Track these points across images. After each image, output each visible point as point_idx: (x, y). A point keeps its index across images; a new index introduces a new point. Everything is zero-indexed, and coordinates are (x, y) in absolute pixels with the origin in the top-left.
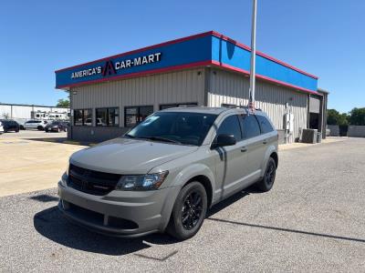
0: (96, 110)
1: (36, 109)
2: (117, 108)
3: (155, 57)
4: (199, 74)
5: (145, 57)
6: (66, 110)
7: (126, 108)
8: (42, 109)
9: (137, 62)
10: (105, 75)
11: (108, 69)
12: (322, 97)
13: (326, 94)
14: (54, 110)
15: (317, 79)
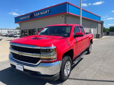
0: (29, 30)
1: (9, 30)
2: (36, 29)
3: (48, 11)
4: (63, 17)
5: (44, 12)
6: (19, 30)
7: (38, 29)
8: (11, 30)
9: (42, 13)
10: (31, 18)
11: (32, 16)
12: (102, 23)
13: (103, 22)
14: (15, 30)
15: (100, 17)
